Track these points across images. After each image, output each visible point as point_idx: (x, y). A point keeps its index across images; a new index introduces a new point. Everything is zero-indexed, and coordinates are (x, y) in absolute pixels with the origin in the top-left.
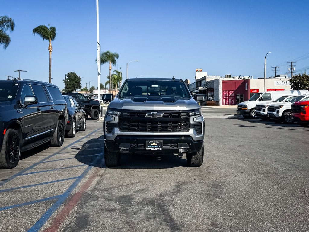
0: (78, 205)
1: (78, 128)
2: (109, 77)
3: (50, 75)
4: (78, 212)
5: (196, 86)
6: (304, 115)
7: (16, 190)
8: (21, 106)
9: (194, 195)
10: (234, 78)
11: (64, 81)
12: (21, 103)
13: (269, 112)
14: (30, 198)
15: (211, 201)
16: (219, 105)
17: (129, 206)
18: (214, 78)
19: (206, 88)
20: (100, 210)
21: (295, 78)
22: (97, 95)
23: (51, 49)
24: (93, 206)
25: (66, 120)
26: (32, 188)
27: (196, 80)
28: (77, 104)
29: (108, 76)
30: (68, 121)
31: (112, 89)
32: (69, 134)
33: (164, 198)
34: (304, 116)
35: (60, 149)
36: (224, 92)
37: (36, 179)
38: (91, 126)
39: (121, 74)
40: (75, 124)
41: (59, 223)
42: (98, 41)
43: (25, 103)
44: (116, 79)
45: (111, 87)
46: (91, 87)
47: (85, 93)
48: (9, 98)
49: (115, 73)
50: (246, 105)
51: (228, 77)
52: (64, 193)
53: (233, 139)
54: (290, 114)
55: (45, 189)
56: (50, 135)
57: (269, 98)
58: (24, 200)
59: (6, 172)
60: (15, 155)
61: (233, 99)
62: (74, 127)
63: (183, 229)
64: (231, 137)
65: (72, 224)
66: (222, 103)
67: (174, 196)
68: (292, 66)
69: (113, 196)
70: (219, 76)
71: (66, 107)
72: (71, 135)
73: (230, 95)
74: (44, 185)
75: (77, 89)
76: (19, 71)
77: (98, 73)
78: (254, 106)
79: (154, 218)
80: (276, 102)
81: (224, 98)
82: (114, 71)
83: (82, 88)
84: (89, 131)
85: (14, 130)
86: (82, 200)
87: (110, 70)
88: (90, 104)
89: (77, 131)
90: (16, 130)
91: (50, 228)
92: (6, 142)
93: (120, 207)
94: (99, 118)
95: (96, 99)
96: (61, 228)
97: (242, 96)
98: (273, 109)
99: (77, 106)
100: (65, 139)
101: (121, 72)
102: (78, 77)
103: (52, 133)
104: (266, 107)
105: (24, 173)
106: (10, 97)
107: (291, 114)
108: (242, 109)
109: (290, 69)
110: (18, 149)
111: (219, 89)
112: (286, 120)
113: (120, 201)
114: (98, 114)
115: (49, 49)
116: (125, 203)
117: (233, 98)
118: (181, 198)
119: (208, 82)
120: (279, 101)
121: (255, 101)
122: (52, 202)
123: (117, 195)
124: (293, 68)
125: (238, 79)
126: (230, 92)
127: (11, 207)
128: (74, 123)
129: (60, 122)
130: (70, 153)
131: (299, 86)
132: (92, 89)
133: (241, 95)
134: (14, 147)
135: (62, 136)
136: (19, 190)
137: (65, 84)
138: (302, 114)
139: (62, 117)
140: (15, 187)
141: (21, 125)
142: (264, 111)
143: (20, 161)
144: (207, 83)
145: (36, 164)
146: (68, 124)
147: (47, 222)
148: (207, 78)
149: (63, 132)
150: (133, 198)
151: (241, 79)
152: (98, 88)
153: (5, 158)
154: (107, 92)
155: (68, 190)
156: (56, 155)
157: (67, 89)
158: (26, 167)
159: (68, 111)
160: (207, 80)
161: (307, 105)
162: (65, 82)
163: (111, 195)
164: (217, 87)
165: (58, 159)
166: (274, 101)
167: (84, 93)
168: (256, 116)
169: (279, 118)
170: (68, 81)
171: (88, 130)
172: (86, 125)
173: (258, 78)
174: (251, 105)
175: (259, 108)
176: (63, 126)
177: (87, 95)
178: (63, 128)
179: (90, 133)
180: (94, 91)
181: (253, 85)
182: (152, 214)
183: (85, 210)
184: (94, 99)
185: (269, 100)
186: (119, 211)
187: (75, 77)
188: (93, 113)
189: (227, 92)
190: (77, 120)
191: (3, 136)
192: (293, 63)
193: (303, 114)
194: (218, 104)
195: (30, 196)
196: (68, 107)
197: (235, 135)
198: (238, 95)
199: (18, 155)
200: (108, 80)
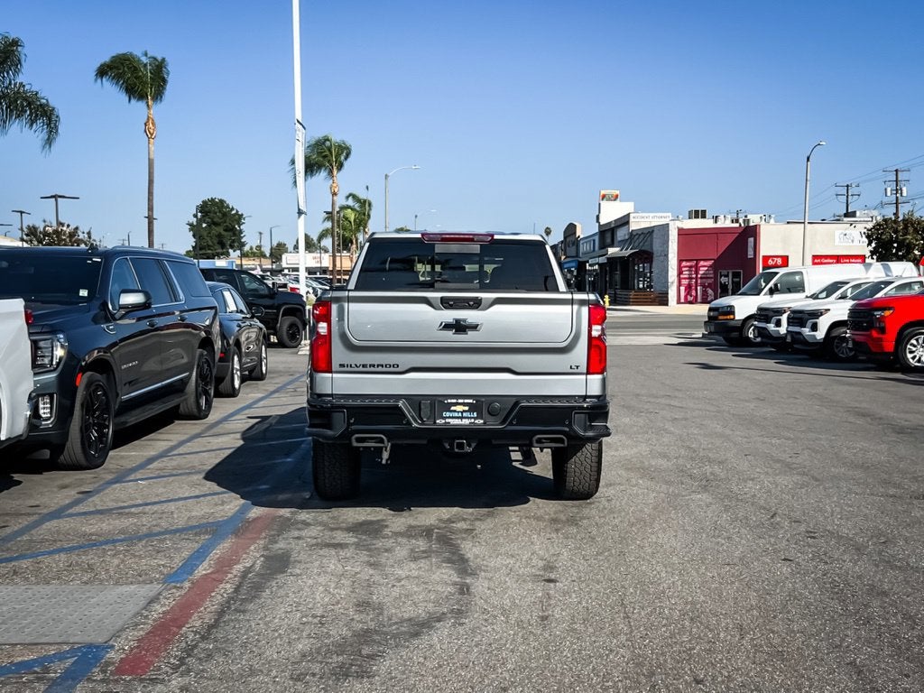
0: (265, 538)
1: (247, 373)
2: (330, 216)
3: (151, 209)
4: (266, 548)
5: (600, 244)
6: (880, 336)
7: (120, 511)
8: (113, 315)
9: (524, 520)
10: (716, 219)
11: (191, 225)
12: (110, 307)
13: (791, 329)
14: (156, 526)
15: (557, 530)
16: (667, 305)
17: (376, 538)
18: (655, 220)
19: (629, 252)
20: (313, 545)
21: (882, 225)
22: (296, 270)
23: (152, 131)
24: (298, 538)
25: (216, 347)
26: (155, 508)
27: (600, 226)
28: (242, 307)
29: (327, 213)
30: (222, 352)
31: (339, 251)
32: (223, 387)
33: (454, 525)
34: (881, 339)
35: (203, 427)
36: (684, 264)
37: (160, 490)
38: (281, 367)
39: (370, 205)
40: (240, 360)
41: (230, 567)
42: (298, 116)
43: (120, 308)
44: (352, 221)
45: (336, 243)
46: (275, 244)
47: (257, 262)
48: (81, 294)
49: (350, 202)
50: (732, 307)
51: (697, 217)
52: (232, 517)
53: (668, 402)
54: (846, 333)
55: (186, 510)
56: (178, 388)
57: (798, 287)
58: (144, 529)
59: (83, 477)
60: (102, 436)
61: (710, 285)
62: (237, 370)
63: (483, 574)
64: (663, 396)
65: (257, 567)
66: (675, 299)
67: (477, 523)
68: (897, 181)
69: (343, 523)
70: (670, 214)
71: (216, 314)
72: (230, 391)
73: (701, 272)
74: (181, 503)
75: (231, 251)
76: (55, 197)
77: (299, 209)
78: (753, 311)
79: (426, 557)
80: (815, 297)
81: (685, 282)
82: (347, 197)
83: (246, 248)
84: (277, 381)
85: (98, 376)
86: (273, 530)
87: (334, 194)
88: (276, 302)
89: (243, 380)
90: (101, 374)
91: (211, 573)
92: (82, 405)
93: (356, 540)
94: (303, 342)
95: (290, 285)
96: (234, 572)
97: (736, 275)
98: (801, 319)
99: (242, 312)
100: (216, 402)
101: (370, 198)
102: (234, 212)
103: (184, 382)
104: (785, 312)
105: (128, 479)
106: (84, 293)
107: (847, 335)
108: (721, 317)
109: (892, 190)
110: (107, 423)
111: (666, 255)
112: (836, 350)
113: (358, 531)
114: (299, 332)
115: (145, 131)
116: (369, 535)
117: (711, 281)
118: (492, 526)
119: (634, 233)
120: (824, 295)
121: (758, 294)
122: (206, 533)
123: (351, 520)
124: (901, 190)
125: (728, 224)
126: (702, 263)
127: (121, 541)
128: (236, 358)
129: (201, 355)
130: (232, 435)
131: (894, 251)
132: (278, 252)
133: (733, 273)
134: (98, 418)
135: (206, 393)
136: (127, 510)
137: (194, 236)
138: (875, 334)
139: (207, 343)
140: (115, 505)
141: (111, 360)
142: (778, 324)
143: (111, 453)
144: (633, 235)
145: (151, 460)
146: (221, 360)
147: (205, 564)
148: (632, 220)
149: (211, 382)
150: (387, 526)
151: (737, 225)
152: (296, 247)
153: (79, 443)
154: (326, 261)
155: (238, 511)
156: (196, 440)
157: (201, 249)
158: (129, 467)
159: (221, 325)
160: (634, 226)
161: (889, 309)
162: (194, 228)
163: (338, 520)
164: (660, 249)
165: (205, 449)
166: (811, 297)
167: (253, 262)
168: (759, 340)
169: (817, 344)
170: (204, 225)
171: (272, 378)
172: (266, 365)
173: (788, 223)
174: (744, 306)
175: (765, 314)
176: (209, 366)
177: (264, 271)
178: (210, 371)
179: (277, 386)
180: (284, 256)
181: (770, 242)
182: (424, 552)
183: (281, 545)
184: (285, 286)
185: (798, 291)
186: (354, 547)
187: (224, 215)
188: (285, 328)
189: (693, 263)
190: (243, 350)
191: (75, 389)
192: (899, 174)
193: (878, 334)
194: (663, 300)
195: (154, 523)
196: (221, 314)
197: (677, 394)
198: (724, 272)
199: (107, 438)
200: (328, 225)
